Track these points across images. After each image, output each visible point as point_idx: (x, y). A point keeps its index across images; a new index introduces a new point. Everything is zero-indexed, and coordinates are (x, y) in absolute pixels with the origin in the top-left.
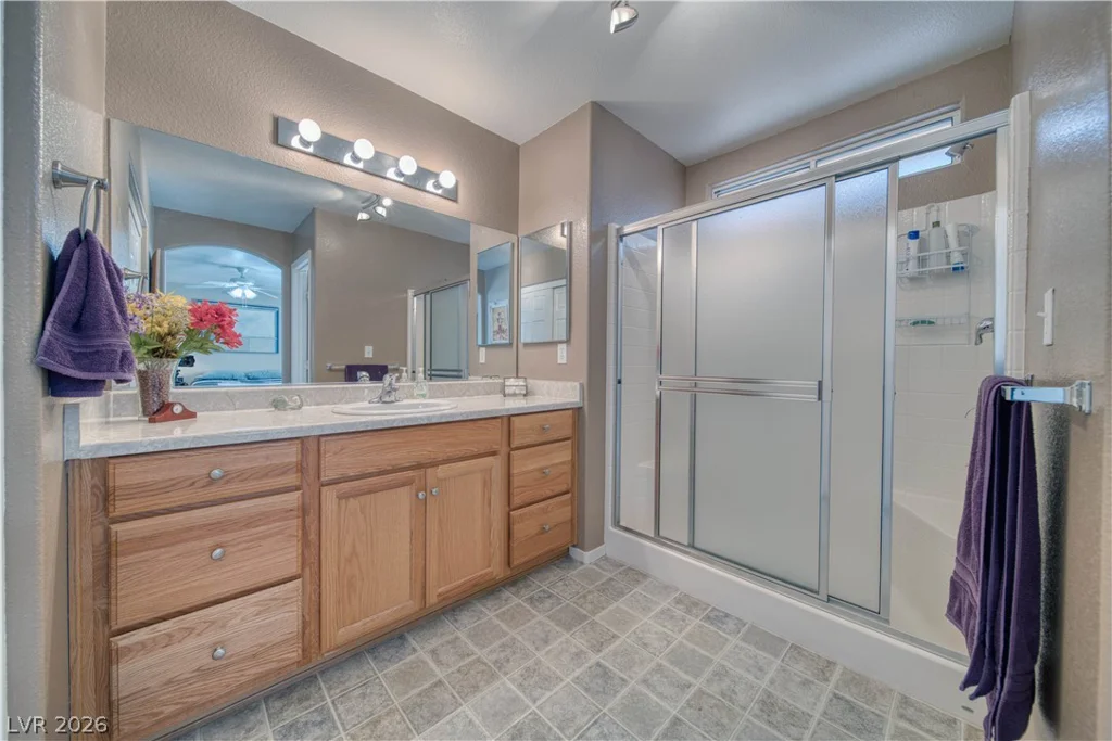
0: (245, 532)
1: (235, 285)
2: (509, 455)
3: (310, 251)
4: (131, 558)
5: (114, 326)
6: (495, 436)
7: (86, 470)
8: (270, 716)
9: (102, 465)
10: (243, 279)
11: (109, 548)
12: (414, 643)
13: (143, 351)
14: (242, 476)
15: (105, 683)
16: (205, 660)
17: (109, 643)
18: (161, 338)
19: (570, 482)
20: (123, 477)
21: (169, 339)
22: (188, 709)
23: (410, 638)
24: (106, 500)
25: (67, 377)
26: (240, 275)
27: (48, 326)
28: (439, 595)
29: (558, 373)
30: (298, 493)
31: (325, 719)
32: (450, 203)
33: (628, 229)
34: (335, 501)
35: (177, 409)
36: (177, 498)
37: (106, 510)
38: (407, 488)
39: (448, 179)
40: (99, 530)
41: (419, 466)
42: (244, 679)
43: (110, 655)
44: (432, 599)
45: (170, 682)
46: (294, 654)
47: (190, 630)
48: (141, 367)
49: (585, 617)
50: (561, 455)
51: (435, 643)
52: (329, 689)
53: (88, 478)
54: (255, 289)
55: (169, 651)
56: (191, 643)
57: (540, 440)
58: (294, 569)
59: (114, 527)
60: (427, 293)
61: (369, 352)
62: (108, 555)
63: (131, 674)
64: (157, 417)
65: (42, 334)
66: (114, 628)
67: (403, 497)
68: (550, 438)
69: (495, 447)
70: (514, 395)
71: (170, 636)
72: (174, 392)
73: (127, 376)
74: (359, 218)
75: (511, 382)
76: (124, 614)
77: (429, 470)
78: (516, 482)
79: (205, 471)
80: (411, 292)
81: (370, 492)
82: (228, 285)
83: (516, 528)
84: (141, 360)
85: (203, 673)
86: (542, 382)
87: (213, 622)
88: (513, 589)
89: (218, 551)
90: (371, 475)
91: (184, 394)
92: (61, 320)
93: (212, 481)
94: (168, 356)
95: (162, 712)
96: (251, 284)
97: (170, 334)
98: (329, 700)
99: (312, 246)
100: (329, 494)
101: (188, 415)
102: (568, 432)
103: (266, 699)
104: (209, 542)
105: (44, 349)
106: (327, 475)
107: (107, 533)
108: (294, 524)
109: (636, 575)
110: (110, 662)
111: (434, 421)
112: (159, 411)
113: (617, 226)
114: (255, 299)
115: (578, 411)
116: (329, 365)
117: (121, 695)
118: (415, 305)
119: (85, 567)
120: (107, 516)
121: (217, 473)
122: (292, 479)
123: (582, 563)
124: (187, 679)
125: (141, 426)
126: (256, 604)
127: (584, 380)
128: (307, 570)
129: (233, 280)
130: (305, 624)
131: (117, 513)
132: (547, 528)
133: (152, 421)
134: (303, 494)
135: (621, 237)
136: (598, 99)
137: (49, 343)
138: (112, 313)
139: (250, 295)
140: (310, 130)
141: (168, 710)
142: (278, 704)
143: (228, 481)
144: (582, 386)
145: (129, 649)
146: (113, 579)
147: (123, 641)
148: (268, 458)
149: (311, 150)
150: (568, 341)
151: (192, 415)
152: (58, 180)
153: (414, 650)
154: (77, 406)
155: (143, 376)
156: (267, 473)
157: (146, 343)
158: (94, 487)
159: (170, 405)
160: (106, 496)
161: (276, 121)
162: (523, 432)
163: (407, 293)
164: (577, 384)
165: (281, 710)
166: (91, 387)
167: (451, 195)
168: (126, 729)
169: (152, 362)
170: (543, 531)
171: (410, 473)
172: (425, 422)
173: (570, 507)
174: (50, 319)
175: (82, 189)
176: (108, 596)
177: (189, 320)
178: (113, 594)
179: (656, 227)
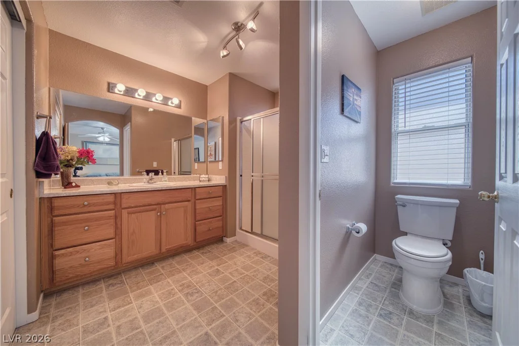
0: (95, 223)
1: (100, 135)
2: (195, 202)
3: (130, 123)
4: (59, 228)
5: (55, 159)
6: (188, 195)
7: (46, 201)
8: (104, 282)
9: (50, 199)
10: (104, 133)
11: (52, 224)
12: (156, 265)
13: (62, 165)
14: (94, 205)
15: (51, 266)
16: (83, 262)
17: (52, 253)
18: (68, 161)
19: (222, 212)
20: (56, 203)
21: (71, 161)
22: (77, 276)
23: (155, 263)
24: (51, 210)
25: (42, 173)
26: (102, 131)
27: (37, 159)
28: (166, 249)
29: (219, 173)
30: (114, 211)
31: (122, 282)
32: (178, 109)
33: (245, 119)
34: (127, 214)
35: (74, 184)
36: (73, 211)
37: (51, 213)
38: (153, 212)
39: (176, 101)
40: (49, 219)
41: (158, 204)
42: (95, 269)
43: (53, 257)
44: (164, 250)
45: (71, 267)
46: (112, 263)
47: (78, 252)
48: (62, 170)
49: (219, 257)
50: (218, 203)
51: (164, 264)
52: (124, 276)
53: (46, 204)
54: (109, 137)
55: (70, 257)
56: (78, 256)
57: (208, 197)
58: (112, 235)
59: (54, 218)
60: (179, 141)
61: (155, 165)
62: (52, 227)
63: (59, 263)
64: (67, 187)
65: (35, 161)
66: (54, 248)
67: (153, 214)
68: (212, 196)
69: (189, 199)
70: (204, 181)
71: (71, 253)
72: (72, 179)
73: (58, 173)
74: (149, 110)
75: (203, 176)
76: (57, 244)
77: (162, 206)
78: (197, 211)
79: (82, 203)
80: (173, 140)
81: (140, 212)
82: (97, 135)
83: (198, 228)
84: (62, 168)
85: (82, 265)
86: (214, 176)
87: (85, 250)
88: (197, 250)
89: (87, 227)
90: (140, 206)
91: (76, 180)
92: (40, 157)
93: (85, 206)
94: (70, 167)
95: (69, 276)
96: (107, 135)
97: (71, 159)
98: (124, 278)
99: (131, 121)
100: (125, 212)
101: (77, 186)
102: (221, 194)
103: (103, 278)
104: (84, 225)
105: (36, 165)
106: (124, 205)
107: (52, 221)
108: (112, 221)
109: (244, 245)
110: (53, 259)
111: (164, 189)
112: (67, 184)
113: (240, 118)
114: (110, 141)
115: (224, 187)
116: (138, 170)
117: (56, 269)
118: (175, 145)
119: (45, 230)
120: (52, 215)
121: (86, 203)
122: (112, 207)
123: (226, 243)
124: (76, 267)
125: (62, 189)
126: (99, 246)
127: (227, 175)
128: (117, 237)
129: (99, 133)
130: (116, 255)
131: (55, 214)
132: (211, 228)
133: (65, 188)
134: (115, 212)
135: (241, 122)
136: (232, 72)
137: (37, 163)
138: (54, 155)
139: (107, 140)
140: (120, 87)
141: (71, 275)
142: (107, 280)
143: (90, 206)
144: (226, 177)
145: (59, 255)
146: (54, 234)
147: (57, 253)
148: (103, 199)
149: (122, 93)
150: (222, 161)
151: (79, 186)
152: (38, 117)
153: (156, 266)
154: (43, 181)
155: (62, 174)
156: (102, 204)
157: (63, 163)
158: (48, 206)
159: (72, 183)
160: (52, 209)
161: (109, 84)
162: (200, 194)
163: (171, 140)
164: (224, 177)
165: (108, 281)
166: (48, 176)
167: (179, 106)
168: (58, 279)
169: (65, 169)
170: (209, 230)
171: (155, 207)
172: (160, 189)
173: (221, 222)
174: (37, 157)
175: (45, 119)
176: (52, 239)
177: (77, 155)
178: (54, 238)
179: (251, 120)
